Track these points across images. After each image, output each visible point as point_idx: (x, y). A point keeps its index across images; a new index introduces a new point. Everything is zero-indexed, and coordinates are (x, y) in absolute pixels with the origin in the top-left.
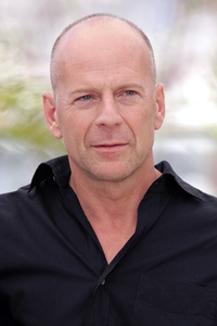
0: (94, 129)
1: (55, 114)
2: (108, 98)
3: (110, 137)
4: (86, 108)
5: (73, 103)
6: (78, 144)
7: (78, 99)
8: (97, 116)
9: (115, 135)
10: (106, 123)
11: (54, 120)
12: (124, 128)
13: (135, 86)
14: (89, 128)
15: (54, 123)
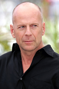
0: (24, 36)
1: (13, 31)
2: (28, 27)
3: (29, 39)
4: (22, 30)
5: (18, 29)
6: (20, 41)
7: (20, 27)
8: (25, 32)
9: (30, 38)
10: (28, 35)
11: (13, 32)
12: (33, 36)
13: (36, 24)
14: (23, 36)
15: (13, 33)
